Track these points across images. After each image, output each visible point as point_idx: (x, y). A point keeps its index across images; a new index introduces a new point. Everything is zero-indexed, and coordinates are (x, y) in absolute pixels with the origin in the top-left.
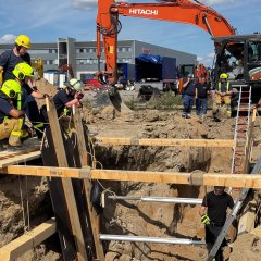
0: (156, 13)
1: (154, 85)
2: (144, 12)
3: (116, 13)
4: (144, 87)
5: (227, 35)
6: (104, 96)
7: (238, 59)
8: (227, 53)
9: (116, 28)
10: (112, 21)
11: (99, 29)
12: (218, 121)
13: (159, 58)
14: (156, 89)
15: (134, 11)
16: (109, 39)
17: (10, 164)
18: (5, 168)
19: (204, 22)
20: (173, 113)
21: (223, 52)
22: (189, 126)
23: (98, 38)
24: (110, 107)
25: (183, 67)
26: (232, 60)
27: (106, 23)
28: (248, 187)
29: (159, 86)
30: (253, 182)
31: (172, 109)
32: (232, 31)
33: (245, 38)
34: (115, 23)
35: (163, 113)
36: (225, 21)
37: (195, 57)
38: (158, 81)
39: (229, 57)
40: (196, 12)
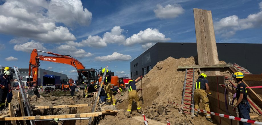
0: (55, 60)
1: (51, 87)
2: (50, 59)
3: (39, 59)
4: (47, 87)
5: (82, 69)
6: (32, 91)
7: (86, 77)
8: (82, 75)
9: (38, 64)
10: (36, 62)
11: (30, 65)
12: (80, 99)
13: (53, 76)
14: (53, 88)
15: (46, 59)
16: (35, 69)
17: (5, 117)
18: (4, 118)
19: (74, 64)
20: (62, 97)
21: (81, 75)
22: (69, 102)
23: (30, 67)
24: (35, 96)
25: (63, 80)
26: (84, 77)
27: (34, 62)
28: (94, 116)
29: (54, 87)
30: (95, 114)
31: (61, 96)
32: (84, 67)
33: (88, 70)
34: (38, 63)
35: (57, 97)
36: (81, 64)
37: (67, 75)
38: (53, 85)
39: (83, 76)
40: (71, 60)
